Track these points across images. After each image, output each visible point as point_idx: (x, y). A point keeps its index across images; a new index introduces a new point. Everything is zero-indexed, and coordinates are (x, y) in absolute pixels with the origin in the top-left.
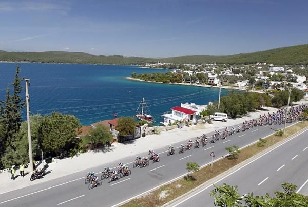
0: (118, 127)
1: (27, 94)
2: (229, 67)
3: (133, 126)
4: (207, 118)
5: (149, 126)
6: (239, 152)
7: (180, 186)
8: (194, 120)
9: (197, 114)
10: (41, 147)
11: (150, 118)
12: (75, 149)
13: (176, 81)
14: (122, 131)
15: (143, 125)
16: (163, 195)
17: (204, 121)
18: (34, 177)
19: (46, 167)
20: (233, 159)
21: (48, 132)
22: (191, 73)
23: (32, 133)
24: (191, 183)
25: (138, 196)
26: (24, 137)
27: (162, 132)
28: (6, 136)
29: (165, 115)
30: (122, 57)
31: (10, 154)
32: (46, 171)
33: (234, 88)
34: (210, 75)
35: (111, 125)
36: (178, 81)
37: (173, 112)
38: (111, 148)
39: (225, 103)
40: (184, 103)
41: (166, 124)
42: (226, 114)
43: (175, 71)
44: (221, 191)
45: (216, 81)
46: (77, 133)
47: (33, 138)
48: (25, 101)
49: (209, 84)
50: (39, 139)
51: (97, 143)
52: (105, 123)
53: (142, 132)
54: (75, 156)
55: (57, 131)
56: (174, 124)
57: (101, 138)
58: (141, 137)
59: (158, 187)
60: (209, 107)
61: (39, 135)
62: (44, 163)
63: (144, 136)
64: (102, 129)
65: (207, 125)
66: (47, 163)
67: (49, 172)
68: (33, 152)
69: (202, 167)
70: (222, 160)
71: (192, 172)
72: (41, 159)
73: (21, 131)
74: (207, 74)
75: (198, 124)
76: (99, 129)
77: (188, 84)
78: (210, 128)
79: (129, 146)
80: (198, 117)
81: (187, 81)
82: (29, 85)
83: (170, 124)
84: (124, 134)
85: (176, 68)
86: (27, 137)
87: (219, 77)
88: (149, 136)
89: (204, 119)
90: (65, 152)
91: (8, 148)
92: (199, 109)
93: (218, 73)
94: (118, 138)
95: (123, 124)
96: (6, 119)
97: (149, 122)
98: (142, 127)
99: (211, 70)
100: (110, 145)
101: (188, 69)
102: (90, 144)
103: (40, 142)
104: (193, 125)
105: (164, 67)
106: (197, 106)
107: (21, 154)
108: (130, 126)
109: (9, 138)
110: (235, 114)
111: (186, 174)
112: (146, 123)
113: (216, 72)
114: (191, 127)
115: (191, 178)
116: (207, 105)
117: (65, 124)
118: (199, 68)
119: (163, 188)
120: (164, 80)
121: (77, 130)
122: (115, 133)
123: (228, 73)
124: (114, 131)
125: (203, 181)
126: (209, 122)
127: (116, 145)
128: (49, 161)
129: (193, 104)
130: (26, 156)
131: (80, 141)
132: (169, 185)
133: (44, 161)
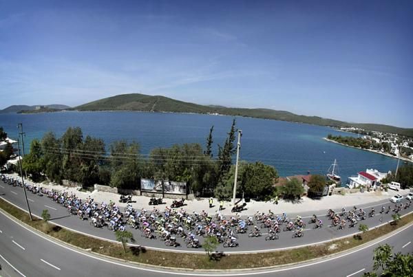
0: (309, 183)
1: (239, 143)
2: (407, 139)
3: (322, 184)
4: (385, 186)
5: (336, 187)
6: (400, 219)
7: (348, 242)
8: (375, 186)
9: (378, 181)
10: (244, 188)
11: (338, 179)
12: (270, 196)
13: (365, 147)
14: (313, 187)
15: (331, 184)
16: (333, 247)
17: (382, 188)
18: (234, 210)
19: (245, 205)
20: (394, 225)
21: (251, 177)
22: (378, 141)
23: (238, 175)
24: (357, 241)
25: (312, 244)
26: (232, 177)
27: (346, 194)
28: (220, 173)
29: (352, 178)
30: (320, 118)
31: (220, 188)
32: (244, 208)
33: (408, 160)
34: (393, 145)
35: (304, 181)
36: (367, 147)
37: (359, 176)
38: (300, 201)
39: (400, 174)
40: (369, 169)
41: (351, 187)
42: (399, 184)
43: (365, 137)
44: (382, 249)
45: (397, 152)
46: (274, 182)
47: (238, 180)
48: (236, 148)
49: (391, 154)
50: (243, 181)
51: (289, 194)
52: (300, 178)
53: (330, 191)
54: (269, 202)
55: (257, 177)
56: (358, 188)
57: (293, 190)
58: (328, 196)
59: (331, 240)
60: (388, 175)
61: (243, 178)
62: (243, 201)
63: (330, 194)
64: (295, 182)
65: (384, 193)
66: (246, 201)
67: (246, 209)
68: (237, 190)
69: (370, 229)
70: (386, 225)
71: (361, 232)
72: (241, 198)
73: (230, 172)
74: (390, 143)
75: (377, 191)
76: (293, 182)
77: (375, 151)
78: (386, 195)
79: (316, 202)
80: (378, 184)
81: (375, 148)
82: (241, 135)
83: (355, 188)
84: (314, 191)
85: (366, 134)
86: (234, 178)
87: (399, 148)
88: (335, 195)
89: (382, 186)
90: (261, 196)
91: (220, 183)
92: (381, 177)
93: (399, 144)
94: (308, 192)
95: (314, 180)
96: (221, 160)
97: (337, 183)
98: (330, 186)
99: (393, 140)
100: (299, 198)
101: (376, 136)
102: (283, 193)
103: (243, 184)
104: (373, 191)
105: (356, 132)
106: (379, 174)
107: (228, 190)
108: (320, 184)
109: (221, 176)
110: (406, 184)
111: (356, 234)
112: (334, 183)
113: (397, 142)
114: (371, 192)
115: (359, 238)
116: (386, 174)
117: (265, 173)
118: (385, 137)
119: (334, 242)
120: (356, 145)
121: (274, 179)
122: (306, 188)
123: (405, 145)
124: (306, 186)
125: (368, 241)
126: (386, 190)
127: (305, 198)
128: (247, 200)
129: (376, 171)
130: (231, 192)
131: (275, 189)
132: (340, 240)
133: (244, 199)
